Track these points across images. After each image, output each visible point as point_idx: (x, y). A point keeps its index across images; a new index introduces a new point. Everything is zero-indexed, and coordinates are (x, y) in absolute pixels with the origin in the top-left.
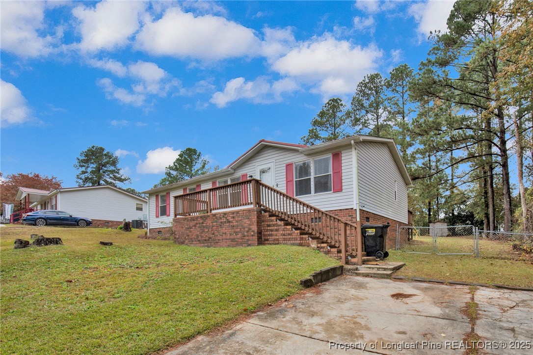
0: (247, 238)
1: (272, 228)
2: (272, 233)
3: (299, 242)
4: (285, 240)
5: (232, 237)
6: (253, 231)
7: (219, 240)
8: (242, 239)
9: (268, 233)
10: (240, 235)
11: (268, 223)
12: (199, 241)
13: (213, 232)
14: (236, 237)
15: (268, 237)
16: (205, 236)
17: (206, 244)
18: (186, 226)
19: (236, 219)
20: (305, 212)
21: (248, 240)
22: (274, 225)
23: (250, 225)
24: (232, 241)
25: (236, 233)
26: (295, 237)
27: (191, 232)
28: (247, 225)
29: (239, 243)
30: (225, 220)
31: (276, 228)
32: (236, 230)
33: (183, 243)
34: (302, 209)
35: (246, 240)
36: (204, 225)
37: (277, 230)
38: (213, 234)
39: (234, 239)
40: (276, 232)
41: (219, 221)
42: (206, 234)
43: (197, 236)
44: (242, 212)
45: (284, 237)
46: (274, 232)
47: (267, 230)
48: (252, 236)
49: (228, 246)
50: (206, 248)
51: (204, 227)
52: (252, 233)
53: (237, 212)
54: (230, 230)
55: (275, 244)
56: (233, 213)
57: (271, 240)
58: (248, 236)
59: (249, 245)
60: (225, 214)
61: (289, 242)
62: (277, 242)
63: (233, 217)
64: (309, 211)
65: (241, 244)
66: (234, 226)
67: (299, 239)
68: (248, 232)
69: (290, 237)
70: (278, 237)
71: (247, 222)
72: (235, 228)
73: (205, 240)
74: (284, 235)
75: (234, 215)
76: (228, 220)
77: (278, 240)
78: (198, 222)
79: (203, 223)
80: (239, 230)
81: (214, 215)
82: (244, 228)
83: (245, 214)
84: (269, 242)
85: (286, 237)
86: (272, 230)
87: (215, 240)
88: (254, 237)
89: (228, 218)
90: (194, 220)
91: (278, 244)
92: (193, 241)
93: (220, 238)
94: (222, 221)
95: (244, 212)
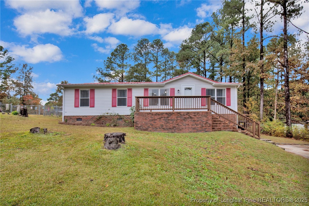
0: (205, 127)
1: (217, 122)
2: (217, 125)
3: (232, 130)
4: (224, 128)
5: (194, 127)
6: (209, 124)
7: (182, 128)
8: (201, 128)
9: (215, 125)
10: (199, 126)
11: (215, 120)
12: (163, 129)
13: (177, 123)
14: (196, 127)
15: (214, 127)
16: (170, 125)
17: (170, 131)
18: (150, 119)
19: (197, 117)
20: (230, 113)
21: (206, 129)
22: (218, 121)
23: (207, 120)
24: (193, 129)
25: (197, 125)
26: (230, 127)
27: (155, 122)
28: (205, 120)
29: (198, 130)
30: (188, 117)
31: (219, 122)
32: (197, 123)
33: (146, 130)
34: (228, 112)
35: (204, 129)
36: (169, 118)
37: (220, 124)
38: (177, 125)
39: (195, 128)
40: (219, 125)
41: (183, 117)
42: (171, 125)
43: (162, 126)
44: (202, 113)
45: (224, 127)
46: (218, 125)
47: (214, 123)
48: (209, 126)
49: (190, 132)
50: (170, 133)
51: (169, 120)
52: (209, 125)
53: (198, 113)
54: (192, 123)
55: (219, 131)
56: (195, 113)
57: (216, 128)
58: (206, 126)
59: (206, 131)
60: (188, 113)
61: (227, 130)
62: (219, 130)
63: (195, 115)
64: (232, 113)
65: (201, 131)
66: (195, 120)
67: (232, 128)
68: (205, 124)
69: (227, 127)
70: (220, 127)
71: (205, 119)
72: (196, 122)
73: (170, 128)
74: (224, 126)
75: (195, 114)
76: (190, 117)
77: (220, 128)
78: (162, 116)
79: (168, 117)
80: (199, 123)
81: (179, 113)
82: (203, 122)
83: (204, 114)
84: (214, 130)
85: (225, 127)
86: (217, 124)
87: (179, 128)
88: (210, 127)
89: (190, 116)
90: (159, 115)
91: (220, 131)
92: (157, 129)
93: (184, 127)
94: (186, 117)
95: (203, 113)
